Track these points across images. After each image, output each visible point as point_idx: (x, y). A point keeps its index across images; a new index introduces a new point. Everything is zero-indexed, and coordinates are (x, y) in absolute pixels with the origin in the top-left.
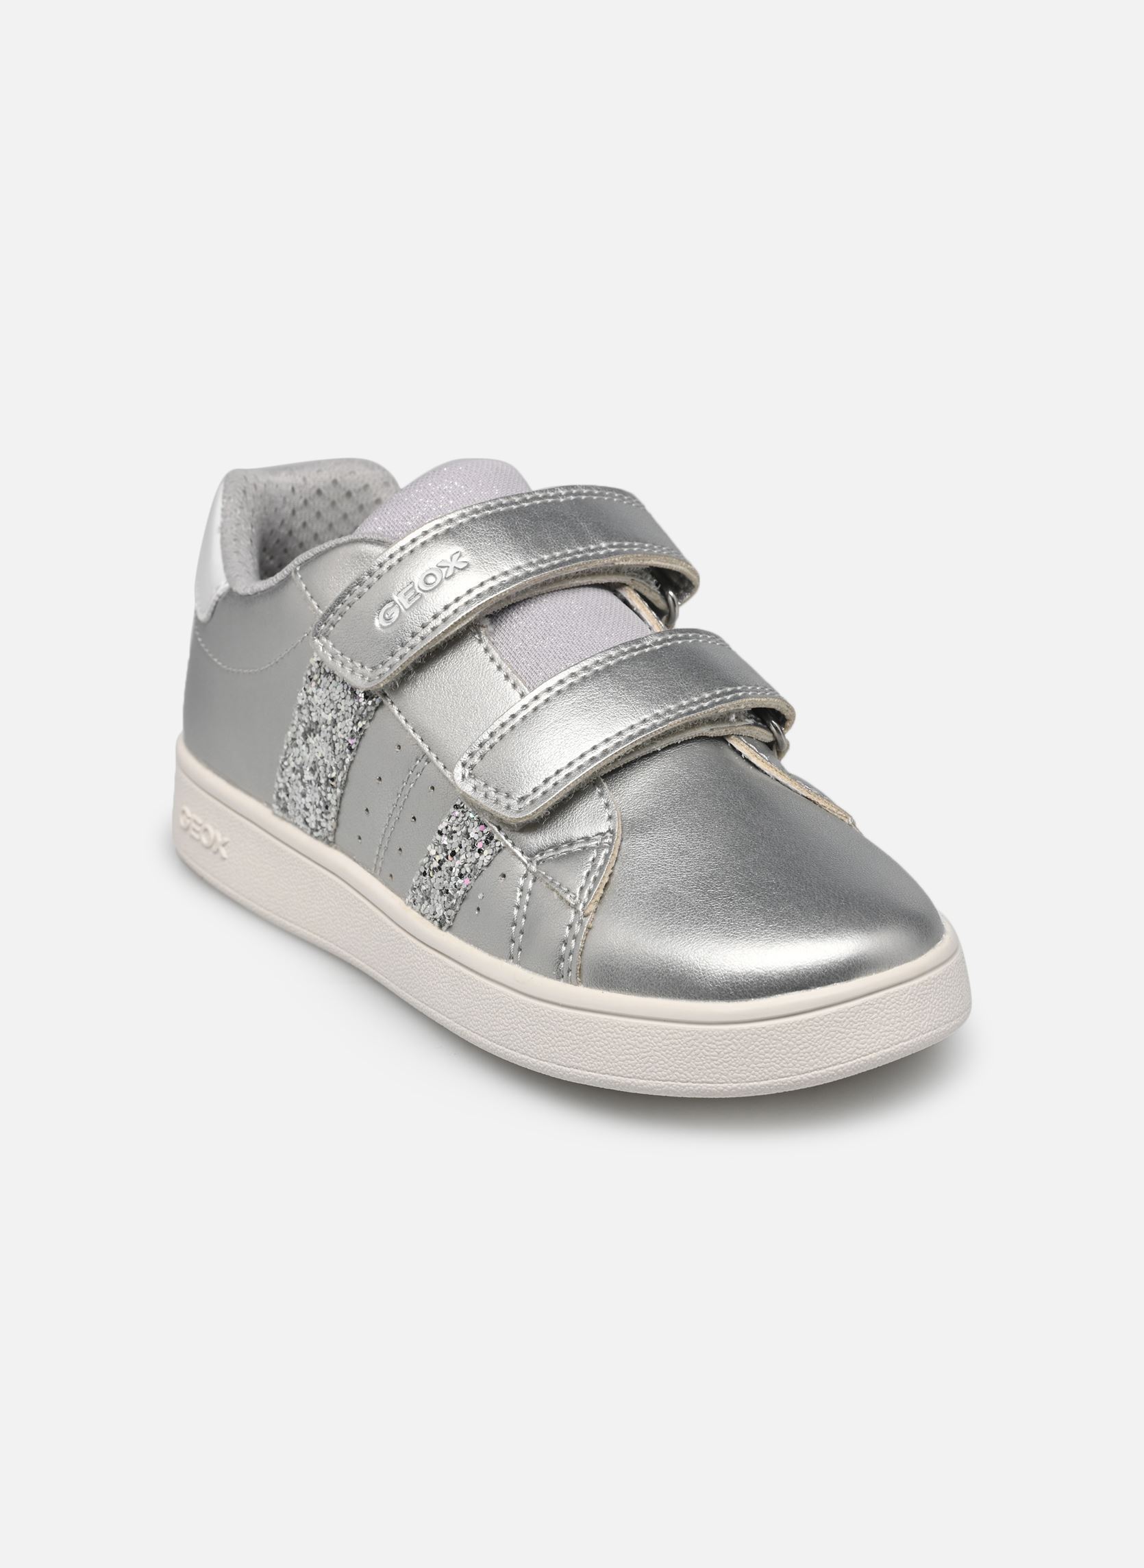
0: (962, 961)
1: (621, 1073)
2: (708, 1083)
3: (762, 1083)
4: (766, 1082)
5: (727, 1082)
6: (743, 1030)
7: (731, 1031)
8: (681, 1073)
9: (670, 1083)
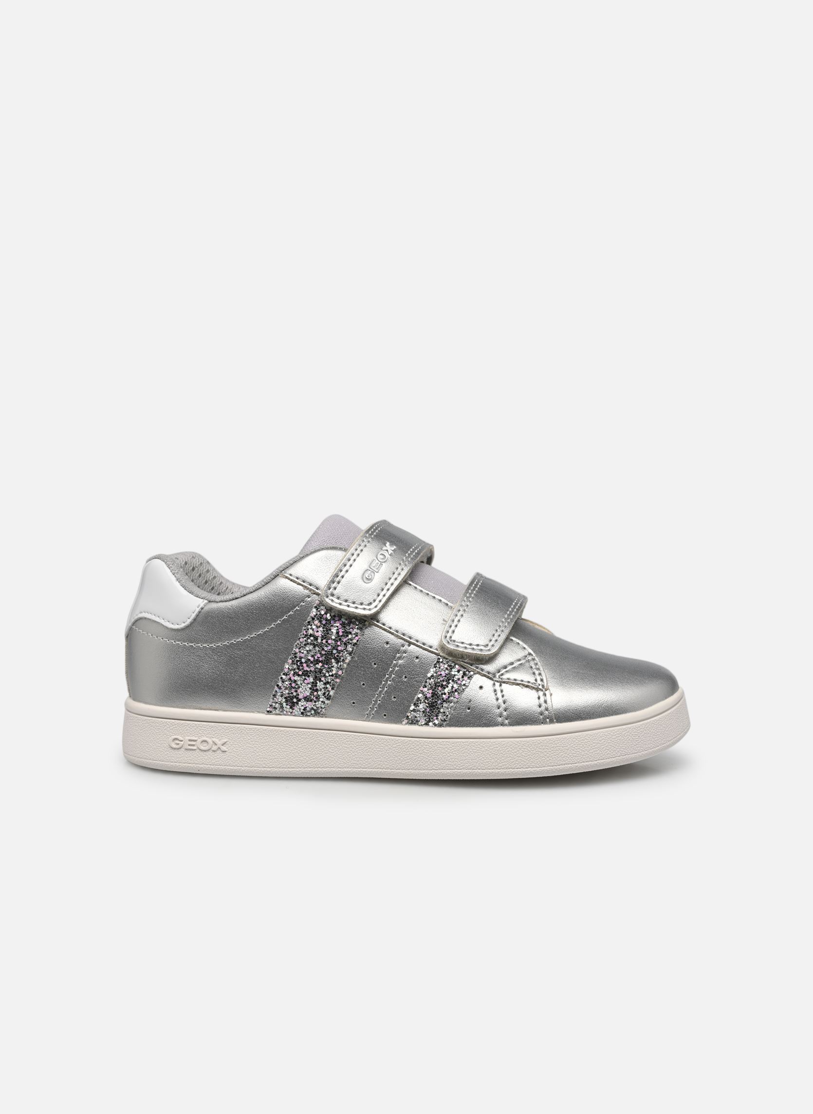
0: (685, 700)
1: (591, 759)
2: (635, 753)
3: (656, 748)
4: (658, 748)
5: (643, 751)
6: (648, 723)
7: (643, 724)
8: (622, 751)
9: (617, 758)
